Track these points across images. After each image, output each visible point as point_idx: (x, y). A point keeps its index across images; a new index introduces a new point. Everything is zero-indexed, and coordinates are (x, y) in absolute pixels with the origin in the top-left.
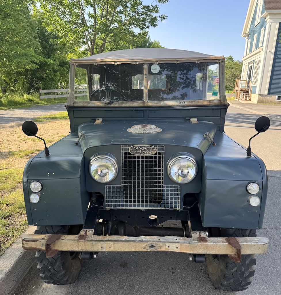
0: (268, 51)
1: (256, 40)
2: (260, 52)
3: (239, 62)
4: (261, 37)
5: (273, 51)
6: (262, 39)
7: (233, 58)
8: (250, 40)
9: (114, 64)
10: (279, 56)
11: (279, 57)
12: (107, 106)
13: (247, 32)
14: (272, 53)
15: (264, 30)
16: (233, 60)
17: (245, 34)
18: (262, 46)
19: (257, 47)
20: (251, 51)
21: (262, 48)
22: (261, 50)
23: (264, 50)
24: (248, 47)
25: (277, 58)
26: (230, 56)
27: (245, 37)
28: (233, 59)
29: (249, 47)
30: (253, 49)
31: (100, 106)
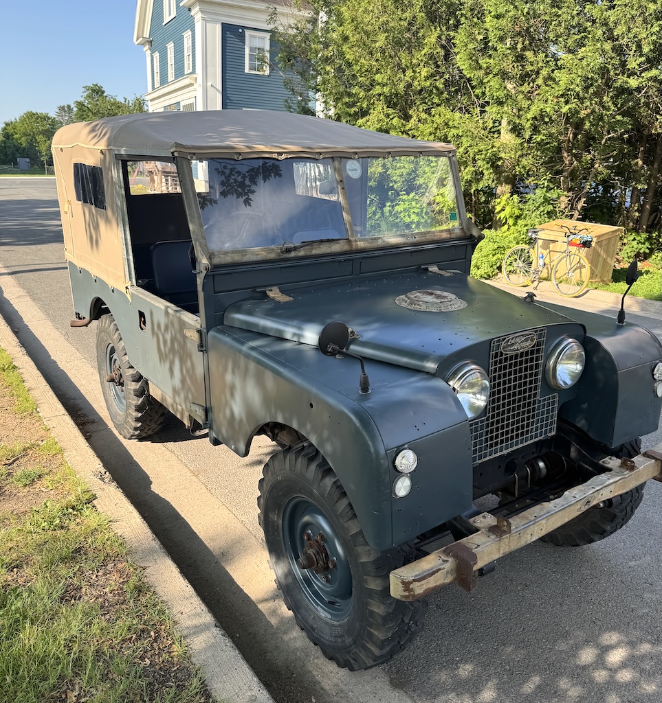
0: (209, 84)
1: (173, 55)
2: (191, 85)
3: (127, 101)
4: (187, 52)
5: (220, 87)
6: (191, 56)
7: (103, 89)
8: (156, 55)
9: (276, 157)
10: (232, 98)
11: (232, 100)
12: (282, 257)
13: (146, 34)
14: (217, 90)
15: (190, 36)
16: (105, 94)
17: (141, 38)
18: (194, 72)
19: (180, 72)
20: (164, 81)
21: (194, 76)
22: (193, 82)
23: (200, 80)
24: (155, 71)
25: (228, 101)
26: (96, 85)
27: (143, 44)
28: (103, 92)
29: (157, 69)
30: (171, 77)
31: (268, 258)
